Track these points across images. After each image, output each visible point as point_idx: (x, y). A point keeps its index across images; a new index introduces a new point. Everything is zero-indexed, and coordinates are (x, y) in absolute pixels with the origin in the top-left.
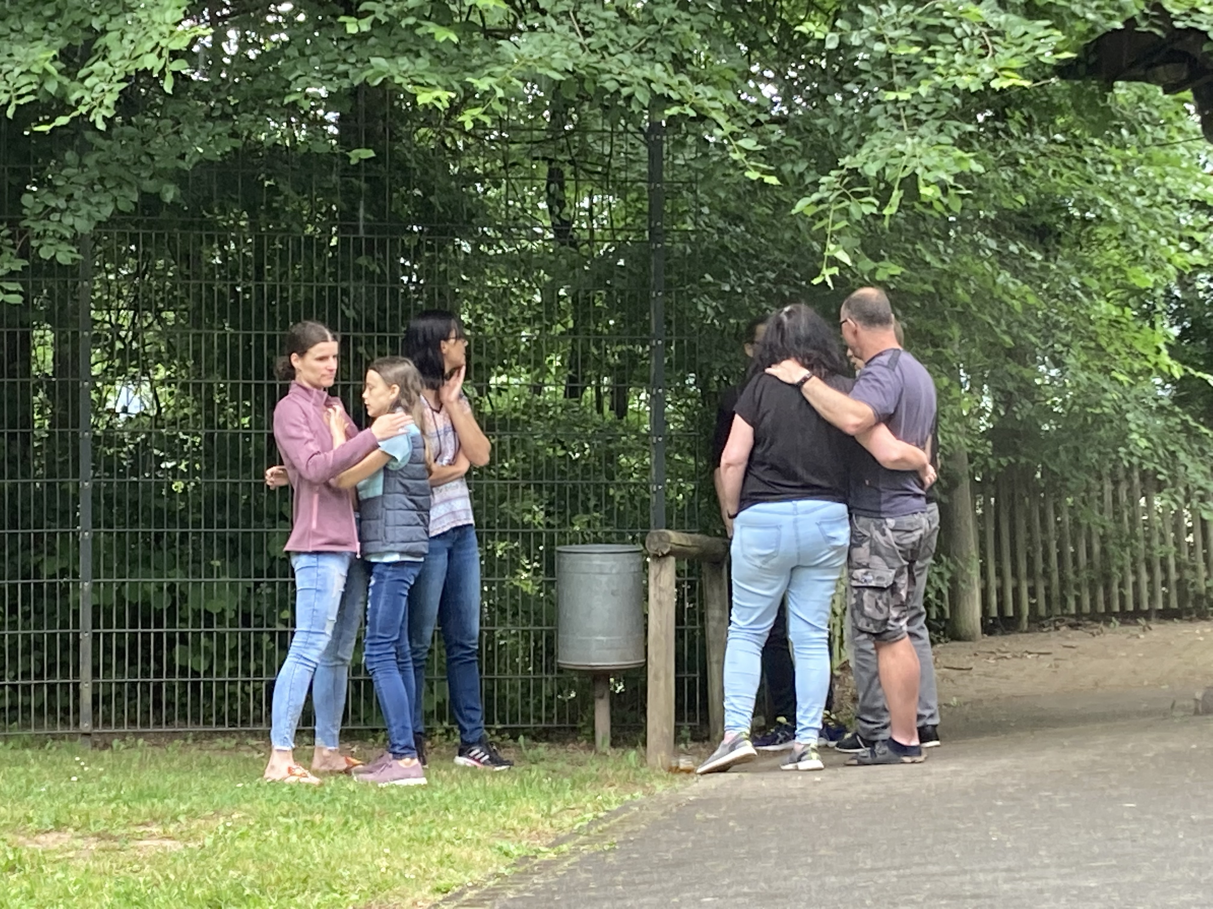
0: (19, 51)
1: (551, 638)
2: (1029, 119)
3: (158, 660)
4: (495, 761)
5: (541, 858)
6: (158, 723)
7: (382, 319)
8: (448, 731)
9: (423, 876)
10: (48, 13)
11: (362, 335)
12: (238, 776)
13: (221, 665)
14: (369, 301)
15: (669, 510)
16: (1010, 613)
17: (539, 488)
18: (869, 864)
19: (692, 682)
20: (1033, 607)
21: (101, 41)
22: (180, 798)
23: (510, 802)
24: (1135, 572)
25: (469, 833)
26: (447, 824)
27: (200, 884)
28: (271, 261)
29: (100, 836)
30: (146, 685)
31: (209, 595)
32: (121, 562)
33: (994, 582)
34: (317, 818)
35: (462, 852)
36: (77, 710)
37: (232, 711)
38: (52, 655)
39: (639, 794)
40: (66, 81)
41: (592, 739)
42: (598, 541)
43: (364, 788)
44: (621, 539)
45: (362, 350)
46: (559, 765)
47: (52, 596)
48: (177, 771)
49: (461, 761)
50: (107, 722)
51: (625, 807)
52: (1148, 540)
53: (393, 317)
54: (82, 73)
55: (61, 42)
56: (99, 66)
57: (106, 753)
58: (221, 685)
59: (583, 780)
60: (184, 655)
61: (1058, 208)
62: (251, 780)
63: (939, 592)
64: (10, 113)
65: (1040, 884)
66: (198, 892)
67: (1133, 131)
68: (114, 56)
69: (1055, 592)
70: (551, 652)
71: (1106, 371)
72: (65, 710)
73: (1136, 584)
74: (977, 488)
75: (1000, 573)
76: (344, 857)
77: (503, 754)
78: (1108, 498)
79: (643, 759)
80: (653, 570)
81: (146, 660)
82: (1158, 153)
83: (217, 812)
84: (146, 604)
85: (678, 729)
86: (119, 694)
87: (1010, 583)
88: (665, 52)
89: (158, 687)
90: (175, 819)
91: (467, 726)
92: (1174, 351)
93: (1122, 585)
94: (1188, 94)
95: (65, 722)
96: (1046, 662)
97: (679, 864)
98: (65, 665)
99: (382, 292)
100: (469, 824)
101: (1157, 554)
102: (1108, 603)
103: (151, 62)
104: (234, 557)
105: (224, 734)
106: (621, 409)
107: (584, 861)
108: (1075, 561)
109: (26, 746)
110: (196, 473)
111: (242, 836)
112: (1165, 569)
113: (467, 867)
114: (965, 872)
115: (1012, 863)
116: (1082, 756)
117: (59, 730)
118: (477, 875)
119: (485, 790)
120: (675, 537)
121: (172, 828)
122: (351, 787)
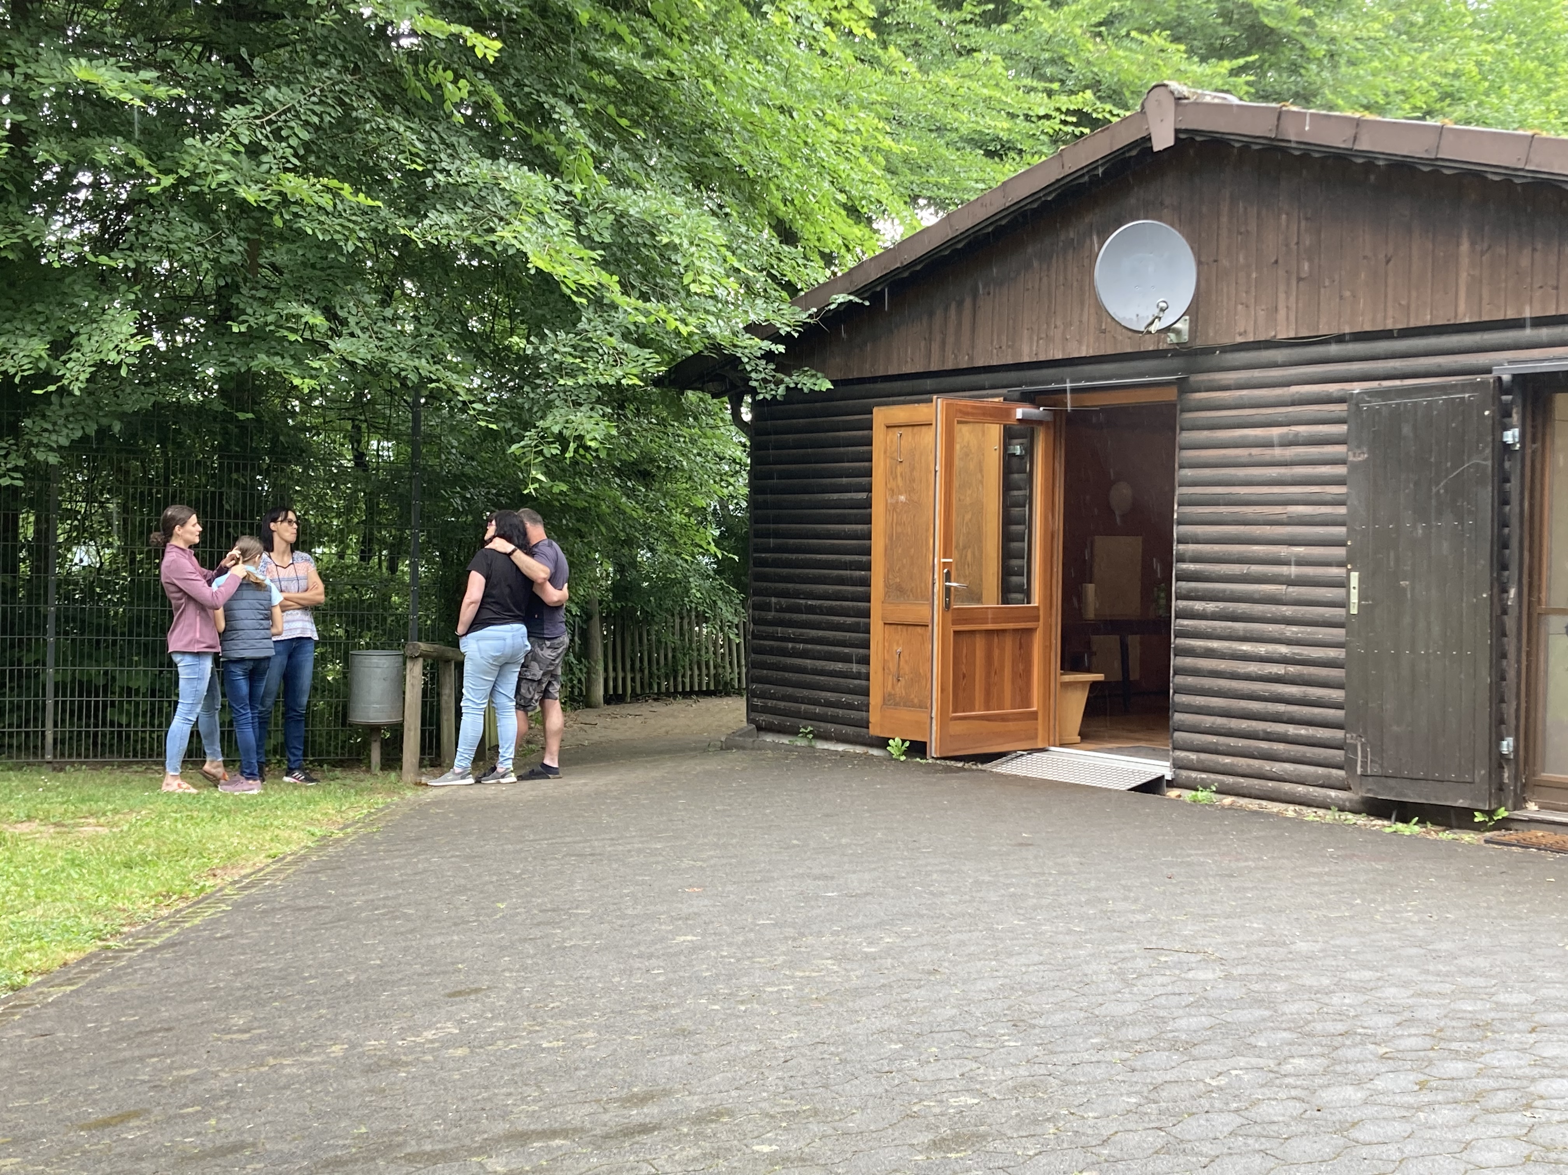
0: (22, 342)
1: (345, 708)
2: (638, 409)
3: (96, 717)
4: (308, 779)
5: (335, 836)
6: (95, 756)
7: (244, 511)
8: (279, 762)
9: (260, 848)
10: (41, 320)
11: (232, 521)
12: (146, 789)
13: (136, 720)
14: (237, 501)
15: (420, 630)
16: (620, 692)
17: (340, 616)
18: (532, 837)
19: (431, 733)
20: (633, 689)
21: (76, 340)
22: (108, 802)
23: (316, 803)
24: (691, 669)
25: (290, 823)
26: (276, 817)
27: (119, 853)
28: (174, 474)
29: (56, 825)
30: (88, 732)
31: (129, 678)
32: (74, 657)
33: (611, 674)
34: (195, 814)
35: (284, 834)
36: (43, 748)
37: (143, 748)
38: (27, 713)
39: (396, 799)
40: (51, 361)
41: (369, 767)
42: (376, 648)
43: (225, 796)
44: (391, 647)
45: (231, 530)
46: (348, 782)
47: (28, 677)
48: (107, 786)
49: (287, 779)
50: (62, 755)
51: (387, 806)
52: (699, 650)
53: (252, 511)
54: (63, 358)
55: (49, 338)
56: (75, 355)
57: (62, 774)
58: (136, 733)
59: (362, 790)
60: (112, 714)
61: (652, 461)
62: (153, 790)
63: (580, 681)
64: (17, 380)
65: (629, 847)
66: (118, 858)
67: (696, 419)
68: (86, 349)
69: (646, 680)
70: (345, 715)
71: (678, 554)
72: (35, 747)
73: (692, 676)
74: (603, 620)
75: (615, 669)
76: (211, 837)
77: (313, 775)
78: (677, 627)
79: (400, 778)
80: (409, 665)
81: (88, 717)
82: (709, 432)
83: (131, 810)
84: (89, 682)
85: (421, 760)
86: (71, 738)
87: (620, 675)
88: (427, 353)
89: (96, 734)
90: (104, 814)
91: (292, 758)
92: (717, 542)
93: (683, 676)
94: (726, 399)
95: (35, 755)
96: (639, 720)
97: (418, 839)
98: (36, 719)
99: (244, 495)
100: (290, 817)
101: (704, 659)
102: (675, 686)
103: (113, 357)
104: (146, 655)
105: (138, 763)
106: (393, 568)
107: (360, 838)
108: (658, 663)
109: (10, 769)
110: (123, 603)
111: (147, 825)
112: (708, 667)
113: (288, 843)
114: (586, 841)
115: (613, 836)
116: (656, 774)
117: (31, 760)
118: (294, 848)
119: (301, 796)
120: (423, 646)
121: (102, 820)
122: (217, 795)
